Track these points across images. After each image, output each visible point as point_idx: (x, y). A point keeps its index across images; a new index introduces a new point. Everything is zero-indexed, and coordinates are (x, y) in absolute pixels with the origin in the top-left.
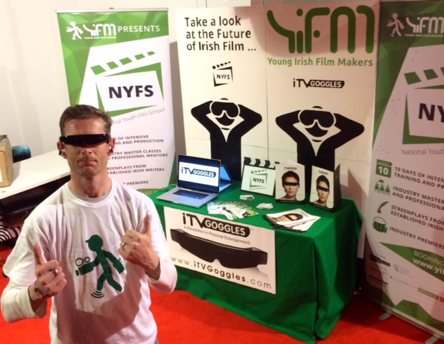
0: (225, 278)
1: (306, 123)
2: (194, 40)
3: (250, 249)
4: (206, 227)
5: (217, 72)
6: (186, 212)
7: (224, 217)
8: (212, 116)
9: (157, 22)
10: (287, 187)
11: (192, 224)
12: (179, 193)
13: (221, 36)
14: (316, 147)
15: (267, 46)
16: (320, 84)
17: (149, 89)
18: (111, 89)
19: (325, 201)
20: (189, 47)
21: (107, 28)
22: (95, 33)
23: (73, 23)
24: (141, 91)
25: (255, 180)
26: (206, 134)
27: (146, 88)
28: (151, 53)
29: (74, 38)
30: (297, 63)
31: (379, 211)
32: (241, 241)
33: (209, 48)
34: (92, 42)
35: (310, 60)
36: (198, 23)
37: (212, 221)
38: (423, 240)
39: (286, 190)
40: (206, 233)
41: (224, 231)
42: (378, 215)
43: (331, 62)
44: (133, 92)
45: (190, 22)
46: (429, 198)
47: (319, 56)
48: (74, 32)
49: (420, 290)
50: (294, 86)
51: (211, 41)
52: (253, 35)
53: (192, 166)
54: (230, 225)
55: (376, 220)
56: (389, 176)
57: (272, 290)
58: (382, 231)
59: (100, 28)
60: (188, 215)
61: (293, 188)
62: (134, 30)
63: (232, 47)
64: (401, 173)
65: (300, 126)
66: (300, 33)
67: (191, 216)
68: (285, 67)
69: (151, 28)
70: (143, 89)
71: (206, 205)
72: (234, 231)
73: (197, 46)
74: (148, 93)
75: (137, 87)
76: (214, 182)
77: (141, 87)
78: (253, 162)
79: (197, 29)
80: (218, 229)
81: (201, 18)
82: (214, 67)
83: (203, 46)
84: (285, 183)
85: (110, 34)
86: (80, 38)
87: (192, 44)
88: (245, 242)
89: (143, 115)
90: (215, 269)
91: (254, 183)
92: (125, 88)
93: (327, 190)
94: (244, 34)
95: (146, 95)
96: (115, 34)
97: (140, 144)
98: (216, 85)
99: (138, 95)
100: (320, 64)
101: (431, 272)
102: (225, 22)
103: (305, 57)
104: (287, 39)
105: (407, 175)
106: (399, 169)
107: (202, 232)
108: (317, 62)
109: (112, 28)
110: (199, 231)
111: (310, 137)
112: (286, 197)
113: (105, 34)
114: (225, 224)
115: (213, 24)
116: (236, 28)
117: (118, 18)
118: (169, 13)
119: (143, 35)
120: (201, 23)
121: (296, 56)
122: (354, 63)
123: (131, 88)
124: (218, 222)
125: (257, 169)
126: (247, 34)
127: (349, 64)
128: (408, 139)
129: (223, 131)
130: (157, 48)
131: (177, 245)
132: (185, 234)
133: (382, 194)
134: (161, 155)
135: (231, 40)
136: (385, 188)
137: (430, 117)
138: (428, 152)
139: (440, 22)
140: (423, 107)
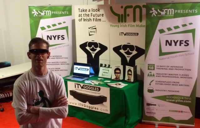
0: (91, 109)
1: (124, 50)
2: (82, 17)
3: (100, 96)
4: (84, 88)
5: (90, 30)
6: (76, 83)
7: (91, 84)
8: (88, 48)
9: (67, 10)
10: (116, 74)
11: (78, 88)
12: (74, 77)
13: (92, 16)
14: (128, 59)
15: (110, 19)
16: (130, 34)
17: (63, 37)
18: (48, 36)
20: (80, 20)
21: (48, 12)
22: (43, 14)
23: (34, 10)
24: (60, 38)
25: (104, 72)
26: (85, 55)
28: (64, 22)
30: (121, 26)
31: (150, 85)
32: (97, 93)
33: (88, 20)
34: (41, 18)
35: (126, 25)
36: (84, 11)
37: (86, 86)
40: (84, 91)
41: (91, 90)
43: (134, 26)
44: (57, 38)
45: (80, 10)
47: (129, 23)
48: (35, 13)
50: (120, 35)
51: (88, 18)
52: (104, 15)
53: (79, 67)
54: (93, 87)
55: (149, 88)
56: (154, 69)
57: (109, 112)
59: (45, 12)
60: (77, 84)
61: (119, 75)
62: (58, 13)
63: (96, 20)
64: (159, 67)
65: (122, 51)
66: (122, 15)
67: (78, 84)
68: (116, 28)
69: (65, 13)
70: (60, 37)
71: (84, 81)
72: (94, 89)
73: (83, 20)
74: (63, 38)
75: (58, 36)
76: (87, 73)
77: (60, 36)
78: (104, 66)
79: (83, 13)
80: (88, 89)
81: (85, 9)
82: (89, 28)
83: (85, 20)
84: (115, 73)
85: (49, 14)
86: (37, 16)
87: (81, 19)
88: (98, 94)
89: (60, 47)
90: (87, 105)
91: (104, 74)
92: (53, 36)
93: (131, 75)
94: (101, 15)
95: (62, 39)
96: (51, 14)
97: (58, 59)
98: (90, 35)
99: (58, 39)
102: (94, 10)
103: (124, 24)
104: (117, 17)
106: (158, 66)
107: (82, 91)
108: (129, 26)
109: (49, 12)
110: (81, 90)
111: (126, 55)
112: (116, 78)
113: (47, 14)
114: (91, 86)
115: (89, 11)
116: (98, 13)
117: (52, 8)
118: (72, 7)
119: (62, 15)
121: (121, 24)
122: (142, 26)
123: (56, 36)
124: (88, 86)
125: (105, 68)
126: (102, 15)
127: (140, 26)
128: (161, 54)
129: (92, 54)
130: (66, 20)
131: (72, 97)
132: (75, 92)
133: (151, 77)
134: (66, 64)
135: (96, 17)
136: (152, 75)
137: (170, 45)
138: (170, 57)
139: (172, 11)
140: (167, 41)
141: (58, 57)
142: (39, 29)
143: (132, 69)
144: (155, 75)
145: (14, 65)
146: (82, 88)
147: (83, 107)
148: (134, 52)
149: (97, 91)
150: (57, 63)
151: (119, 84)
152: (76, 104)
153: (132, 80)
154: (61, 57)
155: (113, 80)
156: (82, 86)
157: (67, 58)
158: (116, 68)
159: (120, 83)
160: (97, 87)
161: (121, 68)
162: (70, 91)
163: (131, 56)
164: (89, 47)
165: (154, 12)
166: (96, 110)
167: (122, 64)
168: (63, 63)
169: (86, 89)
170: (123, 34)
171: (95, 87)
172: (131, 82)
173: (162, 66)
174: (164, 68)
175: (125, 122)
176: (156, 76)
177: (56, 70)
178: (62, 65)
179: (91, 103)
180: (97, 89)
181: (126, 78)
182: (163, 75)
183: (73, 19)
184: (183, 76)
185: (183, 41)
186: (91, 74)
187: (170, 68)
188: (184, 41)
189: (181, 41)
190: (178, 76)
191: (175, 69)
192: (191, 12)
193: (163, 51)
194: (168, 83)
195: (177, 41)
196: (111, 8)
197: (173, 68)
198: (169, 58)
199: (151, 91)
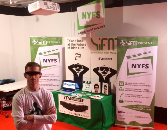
0: (76, 115)
1: (101, 71)
2: (70, 46)
3: (83, 106)
4: (71, 100)
5: (76, 55)
6: (65, 95)
7: (76, 96)
8: (74, 69)
9: (59, 41)
10: (95, 89)
11: (67, 99)
12: (63, 91)
13: (78, 45)
14: (104, 77)
15: (91, 48)
16: (105, 59)
17: (56, 60)
18: (44, 60)
19: (106, 93)
20: (68, 48)
21: (44, 42)
23: (34, 40)
24: (53, 61)
25: (86, 87)
26: (72, 74)
28: (57, 50)
29: (34, 44)
30: (99, 53)
31: (121, 97)
32: (81, 103)
33: (74, 48)
34: (39, 46)
37: (72, 97)
38: (135, 102)
39: (95, 90)
41: (76, 101)
43: (108, 53)
44: (51, 61)
45: (69, 41)
46: (136, 89)
47: (105, 51)
48: (34, 42)
50: (98, 60)
51: (75, 46)
52: (87, 45)
53: (67, 83)
56: (123, 85)
57: (90, 118)
59: (42, 42)
61: (97, 89)
62: (52, 43)
63: (81, 48)
64: (127, 84)
65: (100, 71)
66: (100, 45)
67: (66, 97)
68: (95, 54)
70: (54, 60)
71: (71, 94)
72: (79, 100)
73: (71, 48)
74: (55, 61)
76: (74, 88)
78: (86, 82)
79: (71, 43)
80: (74, 100)
81: (72, 40)
82: (75, 54)
84: (95, 88)
85: (45, 43)
86: (36, 44)
88: (82, 104)
89: (53, 68)
90: (73, 113)
91: (86, 88)
92: (48, 60)
93: (106, 89)
94: (84, 45)
95: (55, 62)
96: (46, 43)
97: (52, 77)
98: (76, 59)
99: (52, 62)
100: (105, 53)
102: (79, 41)
103: (101, 51)
104: (96, 46)
107: (70, 101)
108: (104, 53)
109: (46, 42)
112: (95, 92)
113: (43, 43)
114: (76, 98)
115: (75, 41)
116: (82, 43)
117: (47, 39)
118: (63, 38)
119: (55, 44)
121: (99, 51)
122: (114, 53)
123: (50, 59)
124: (74, 98)
125: (87, 84)
128: (129, 74)
129: (78, 73)
130: (58, 48)
131: (62, 106)
132: (64, 102)
133: (121, 91)
134: (58, 81)
135: (81, 46)
136: (122, 89)
137: (135, 67)
142: (38, 54)
143: (107, 85)
144: (124, 90)
145: (18, 81)
147: (70, 114)
150: (51, 80)
151: (98, 97)
152: (65, 112)
153: (107, 94)
154: (54, 75)
155: (93, 93)
156: (69, 98)
157: (59, 76)
158: (95, 84)
159: (98, 95)
160: (81, 99)
161: (99, 84)
162: (60, 101)
165: (123, 43)
166: (80, 116)
167: (100, 81)
168: (55, 80)
172: (106, 95)
173: (129, 83)
174: (131, 84)
175: (102, 126)
177: (50, 85)
178: (55, 81)
179: (76, 111)
180: (81, 100)
181: (103, 92)
182: (130, 90)
183: (63, 47)
184: (144, 91)
186: (76, 88)
187: (135, 84)
188: (145, 65)
189: (143, 65)
190: (141, 90)
191: (139, 85)
192: (150, 44)
193: (130, 72)
194: (134, 96)
195: (140, 65)
196: (92, 39)
197: (137, 84)
198: (134, 77)
199: (121, 102)
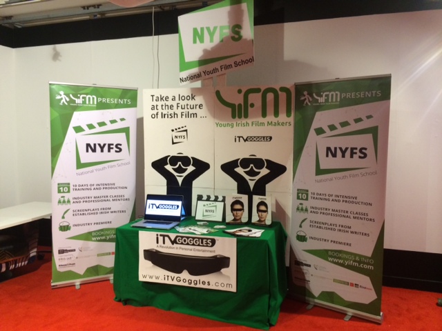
0: (193, 285)
1: (244, 167)
2: (157, 111)
3: (215, 257)
4: (177, 243)
5: (175, 134)
6: (159, 233)
7: (192, 233)
8: (169, 167)
9: (129, 97)
10: (235, 212)
11: (164, 243)
13: (180, 108)
14: (252, 184)
15: (215, 114)
16: (255, 139)
17: (119, 146)
18: (88, 145)
19: (265, 220)
20: (153, 116)
21: (89, 98)
22: (79, 101)
23: (62, 93)
24: (112, 148)
25: (207, 211)
27: (116, 146)
28: (122, 119)
29: (61, 104)
30: (238, 125)
31: (301, 226)
32: (208, 251)
33: (170, 116)
34: (76, 108)
35: (247, 123)
36: (161, 99)
37: (182, 237)
38: (334, 242)
39: (234, 215)
40: (177, 248)
41: (193, 245)
42: (300, 229)
43: (263, 124)
44: (106, 148)
45: (155, 98)
46: (337, 211)
47: (254, 120)
48: (62, 99)
49: (334, 280)
50: (235, 141)
51: (171, 112)
52: (204, 107)
53: (158, 202)
54: (199, 238)
55: (298, 233)
56: (307, 199)
57: (234, 289)
58: (303, 241)
59: (83, 98)
60: (161, 235)
61: (239, 213)
62: (111, 101)
63: (188, 115)
64: (315, 196)
65: (240, 170)
66: (240, 105)
67: (164, 236)
68: (228, 128)
69: (124, 101)
71: (173, 228)
72: (202, 243)
73: (160, 115)
74: (118, 150)
75: (109, 145)
76: (177, 213)
77: (113, 145)
78: (205, 198)
79: (160, 103)
81: (164, 95)
82: (173, 131)
83: (165, 115)
84: (233, 210)
85: (91, 103)
86: (66, 104)
87: (155, 114)
88: (211, 251)
90: (184, 278)
93: (266, 211)
94: (198, 107)
96: (95, 103)
97: (107, 190)
98: (173, 143)
99: (109, 151)
100: (254, 125)
101: (342, 265)
102: (183, 98)
103: (244, 121)
104: (230, 109)
105: (320, 197)
106: (314, 194)
107: (174, 248)
108: (252, 124)
109: (93, 98)
110: (170, 248)
111: (247, 177)
112: (234, 220)
115: (174, 99)
116: (191, 102)
117: (97, 91)
118: (138, 92)
119: (117, 106)
120: (164, 99)
121: (238, 121)
122: (278, 124)
123: (105, 145)
125: (208, 202)
126: (200, 106)
127: (275, 125)
128: (319, 171)
129: (178, 178)
130: (126, 116)
131: (149, 263)
132: (157, 252)
133: (302, 213)
134: (124, 200)
135: (187, 110)
136: (304, 209)
137: (334, 155)
138: (334, 179)
139: (337, 95)
140: (329, 149)
141: (107, 186)
142: (71, 131)
144: (309, 210)
146: (174, 242)
147: (175, 283)
148: (264, 171)
149: (207, 246)
150: (105, 199)
152: (157, 278)
153: (269, 222)
154: (113, 186)
157: (126, 188)
158: (235, 200)
161: (244, 199)
162: (145, 251)
163: (257, 178)
164: (171, 165)
165: (307, 99)
166: (206, 286)
168: (117, 198)
169: (182, 243)
170: (241, 138)
171: (202, 239)
173: (321, 195)
174: (324, 197)
176: (311, 212)
177: (102, 213)
178: (115, 202)
179: (192, 273)
182: (322, 211)
183: (139, 116)
184: (357, 216)
185: (356, 149)
187: (333, 198)
188: (358, 149)
189: (352, 149)
190: (349, 214)
191: (343, 201)
193: (322, 167)
194: (331, 227)
195: (347, 149)
196: (218, 93)
197: (339, 198)
199: (302, 238)
